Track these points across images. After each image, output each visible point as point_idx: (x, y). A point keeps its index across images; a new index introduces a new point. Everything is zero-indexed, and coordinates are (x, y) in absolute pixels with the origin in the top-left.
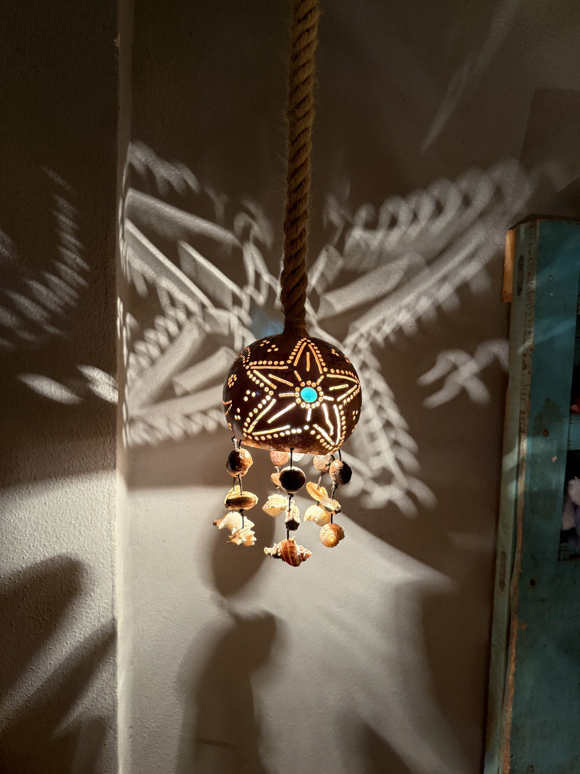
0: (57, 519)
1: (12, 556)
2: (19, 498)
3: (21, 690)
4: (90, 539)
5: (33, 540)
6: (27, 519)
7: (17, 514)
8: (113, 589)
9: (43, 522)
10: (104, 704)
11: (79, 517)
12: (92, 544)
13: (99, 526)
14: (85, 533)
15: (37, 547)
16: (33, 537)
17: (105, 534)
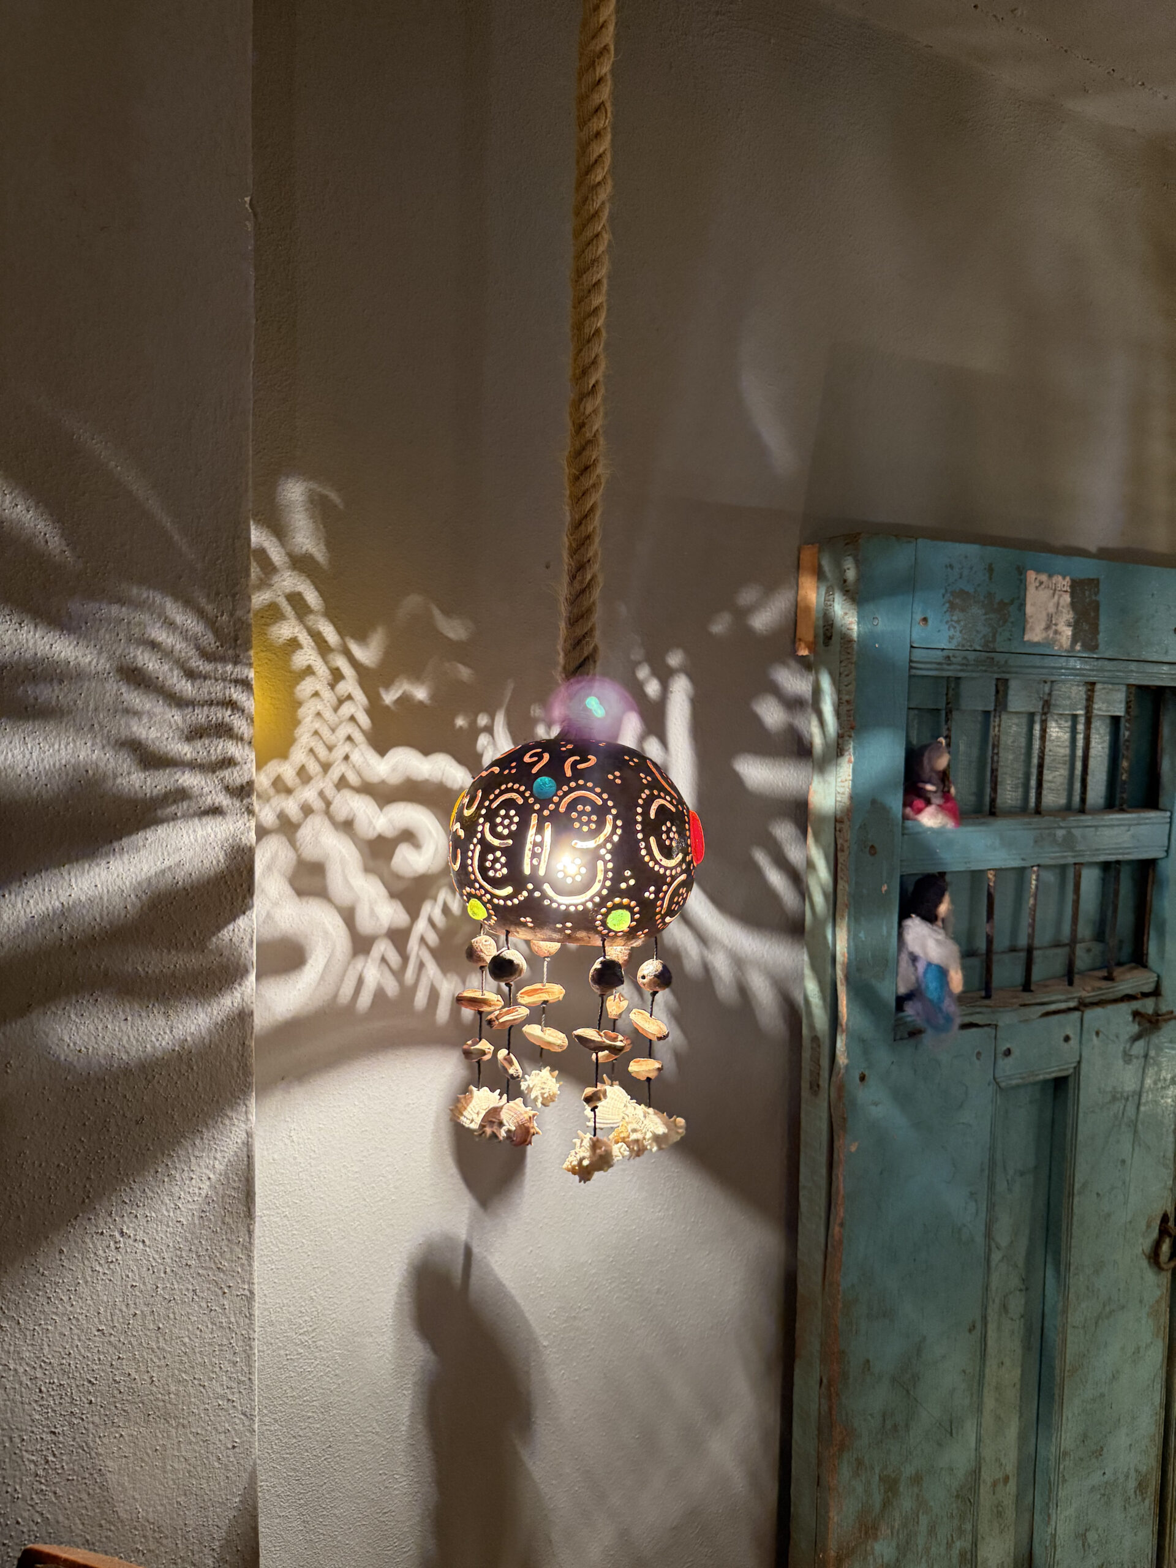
0: (148, 1046)
1: (62, 1124)
2: (76, 1014)
3: (78, 1375)
4: (209, 1077)
5: (102, 1090)
6: (90, 1051)
7: (72, 1045)
8: (248, 1161)
9: (122, 1054)
10: (232, 1373)
11: (189, 1039)
12: (211, 1086)
13: (224, 1051)
14: (198, 1067)
15: (109, 1103)
16: (103, 1084)
17: (235, 1064)
